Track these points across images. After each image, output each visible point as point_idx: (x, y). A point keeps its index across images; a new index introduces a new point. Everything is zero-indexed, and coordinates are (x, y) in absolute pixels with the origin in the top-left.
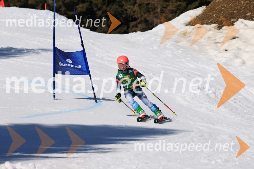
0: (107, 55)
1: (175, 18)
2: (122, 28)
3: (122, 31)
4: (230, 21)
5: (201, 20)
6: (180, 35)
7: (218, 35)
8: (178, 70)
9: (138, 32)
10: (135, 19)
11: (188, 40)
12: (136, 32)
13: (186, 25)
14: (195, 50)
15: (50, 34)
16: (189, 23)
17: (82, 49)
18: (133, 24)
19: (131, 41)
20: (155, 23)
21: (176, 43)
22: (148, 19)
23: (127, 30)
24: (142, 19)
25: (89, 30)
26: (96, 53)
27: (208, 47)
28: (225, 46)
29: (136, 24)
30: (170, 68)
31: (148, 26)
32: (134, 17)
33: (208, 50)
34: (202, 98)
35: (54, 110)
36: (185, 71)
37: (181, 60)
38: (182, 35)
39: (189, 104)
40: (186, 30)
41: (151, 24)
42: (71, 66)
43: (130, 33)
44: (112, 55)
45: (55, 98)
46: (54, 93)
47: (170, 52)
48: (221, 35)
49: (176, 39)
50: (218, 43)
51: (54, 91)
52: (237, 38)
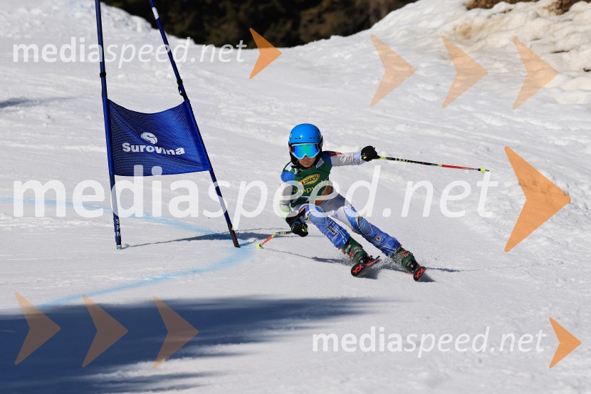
0: (252, 111)
6: (454, 38)
7: (562, 28)
8: (458, 138)
9: (333, 38)
11: (476, 49)
12: (327, 37)
13: (469, 9)
14: (498, 78)
16: (477, 1)
17: (182, 100)
19: (317, 65)
21: (443, 62)
26: (221, 106)
28: (584, 58)
30: (434, 133)
36: (476, 139)
37: (463, 107)
38: (460, 38)
39: (497, 232)
40: (468, 22)
42: (155, 152)
44: (267, 108)
45: (120, 244)
46: (117, 230)
47: (430, 88)
48: (567, 28)
49: (443, 50)
50: (563, 51)
51: (117, 224)
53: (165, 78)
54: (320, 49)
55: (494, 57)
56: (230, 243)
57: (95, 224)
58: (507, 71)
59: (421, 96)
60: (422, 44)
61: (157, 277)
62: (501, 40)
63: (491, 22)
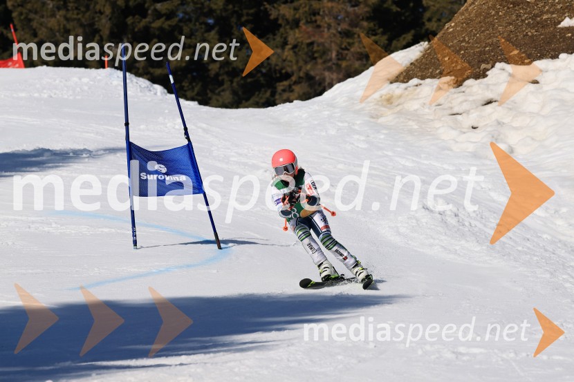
0: (235, 152)
1: (368, 69)
2: (261, 95)
3: (262, 101)
4: (479, 68)
5: (421, 70)
6: (380, 103)
7: (457, 98)
8: (382, 174)
9: (296, 102)
10: (287, 76)
11: (396, 111)
12: (291, 101)
13: (391, 83)
14: (411, 132)
15: (119, 115)
16: (397, 77)
17: (186, 142)
18: (283, 85)
19: (282, 121)
20: (328, 81)
21: (372, 120)
22: (312, 73)
23: (272, 99)
24: (302, 74)
25: (196, 103)
26: (212, 149)
27: (437, 124)
28: (472, 119)
29: (290, 86)
31: (315, 88)
32: (284, 71)
33: (437, 129)
34: (433, 227)
35: (136, 270)
37: (385, 152)
38: (385, 103)
39: (406, 241)
40: (391, 92)
41: (320, 84)
43: (278, 106)
44: (246, 151)
45: (136, 246)
46: (134, 236)
47: (363, 138)
48: (461, 97)
49: (372, 112)
50: (458, 114)
51: (134, 232)
52: (495, 101)
53: (174, 128)
54: (285, 110)
55: (408, 117)
56: (215, 246)
57: (119, 231)
58: (417, 127)
59: (356, 144)
60: (358, 108)
61: (161, 269)
62: (413, 106)
63: (407, 93)
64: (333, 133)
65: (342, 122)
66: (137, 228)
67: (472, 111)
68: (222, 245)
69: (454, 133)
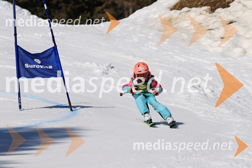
4: (225, 1)
5: (189, 2)
7: (212, 19)
13: (171, 10)
14: (183, 40)
16: (174, 7)
21: (160, 33)
30: (156, 63)
37: (168, 53)
40: (171, 16)
45: (21, 108)
46: (20, 102)
47: (154, 44)
48: (214, 19)
49: (160, 28)
50: (212, 29)
51: (19, 100)
52: (235, 22)
55: (182, 31)
56: (69, 109)
59: (150, 48)
60: (151, 25)
61: (37, 123)
62: (186, 24)
63: (181, 16)
64: (136, 41)
65: (141, 34)
66: (22, 98)
67: (220, 28)
68: (73, 109)
69: (209, 41)
